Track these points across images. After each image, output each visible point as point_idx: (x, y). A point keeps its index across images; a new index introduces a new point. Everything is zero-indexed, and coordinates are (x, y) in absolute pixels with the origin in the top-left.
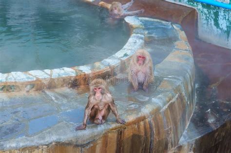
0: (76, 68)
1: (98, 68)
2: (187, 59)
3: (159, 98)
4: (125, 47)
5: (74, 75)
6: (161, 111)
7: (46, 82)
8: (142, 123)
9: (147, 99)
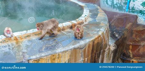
0: (70, 22)
1: (78, 21)
2: (105, 15)
3: (103, 29)
4: (84, 13)
5: (71, 24)
6: (104, 33)
7: (61, 28)
8: (100, 38)
9: (99, 29)
